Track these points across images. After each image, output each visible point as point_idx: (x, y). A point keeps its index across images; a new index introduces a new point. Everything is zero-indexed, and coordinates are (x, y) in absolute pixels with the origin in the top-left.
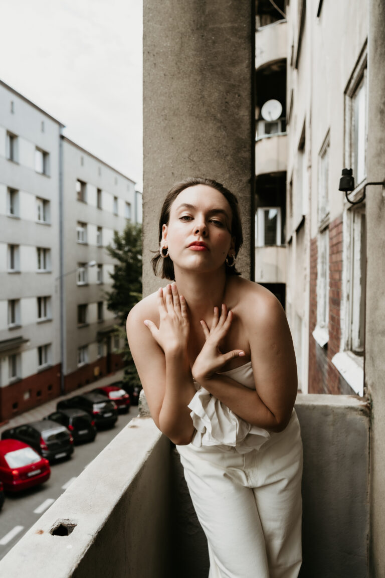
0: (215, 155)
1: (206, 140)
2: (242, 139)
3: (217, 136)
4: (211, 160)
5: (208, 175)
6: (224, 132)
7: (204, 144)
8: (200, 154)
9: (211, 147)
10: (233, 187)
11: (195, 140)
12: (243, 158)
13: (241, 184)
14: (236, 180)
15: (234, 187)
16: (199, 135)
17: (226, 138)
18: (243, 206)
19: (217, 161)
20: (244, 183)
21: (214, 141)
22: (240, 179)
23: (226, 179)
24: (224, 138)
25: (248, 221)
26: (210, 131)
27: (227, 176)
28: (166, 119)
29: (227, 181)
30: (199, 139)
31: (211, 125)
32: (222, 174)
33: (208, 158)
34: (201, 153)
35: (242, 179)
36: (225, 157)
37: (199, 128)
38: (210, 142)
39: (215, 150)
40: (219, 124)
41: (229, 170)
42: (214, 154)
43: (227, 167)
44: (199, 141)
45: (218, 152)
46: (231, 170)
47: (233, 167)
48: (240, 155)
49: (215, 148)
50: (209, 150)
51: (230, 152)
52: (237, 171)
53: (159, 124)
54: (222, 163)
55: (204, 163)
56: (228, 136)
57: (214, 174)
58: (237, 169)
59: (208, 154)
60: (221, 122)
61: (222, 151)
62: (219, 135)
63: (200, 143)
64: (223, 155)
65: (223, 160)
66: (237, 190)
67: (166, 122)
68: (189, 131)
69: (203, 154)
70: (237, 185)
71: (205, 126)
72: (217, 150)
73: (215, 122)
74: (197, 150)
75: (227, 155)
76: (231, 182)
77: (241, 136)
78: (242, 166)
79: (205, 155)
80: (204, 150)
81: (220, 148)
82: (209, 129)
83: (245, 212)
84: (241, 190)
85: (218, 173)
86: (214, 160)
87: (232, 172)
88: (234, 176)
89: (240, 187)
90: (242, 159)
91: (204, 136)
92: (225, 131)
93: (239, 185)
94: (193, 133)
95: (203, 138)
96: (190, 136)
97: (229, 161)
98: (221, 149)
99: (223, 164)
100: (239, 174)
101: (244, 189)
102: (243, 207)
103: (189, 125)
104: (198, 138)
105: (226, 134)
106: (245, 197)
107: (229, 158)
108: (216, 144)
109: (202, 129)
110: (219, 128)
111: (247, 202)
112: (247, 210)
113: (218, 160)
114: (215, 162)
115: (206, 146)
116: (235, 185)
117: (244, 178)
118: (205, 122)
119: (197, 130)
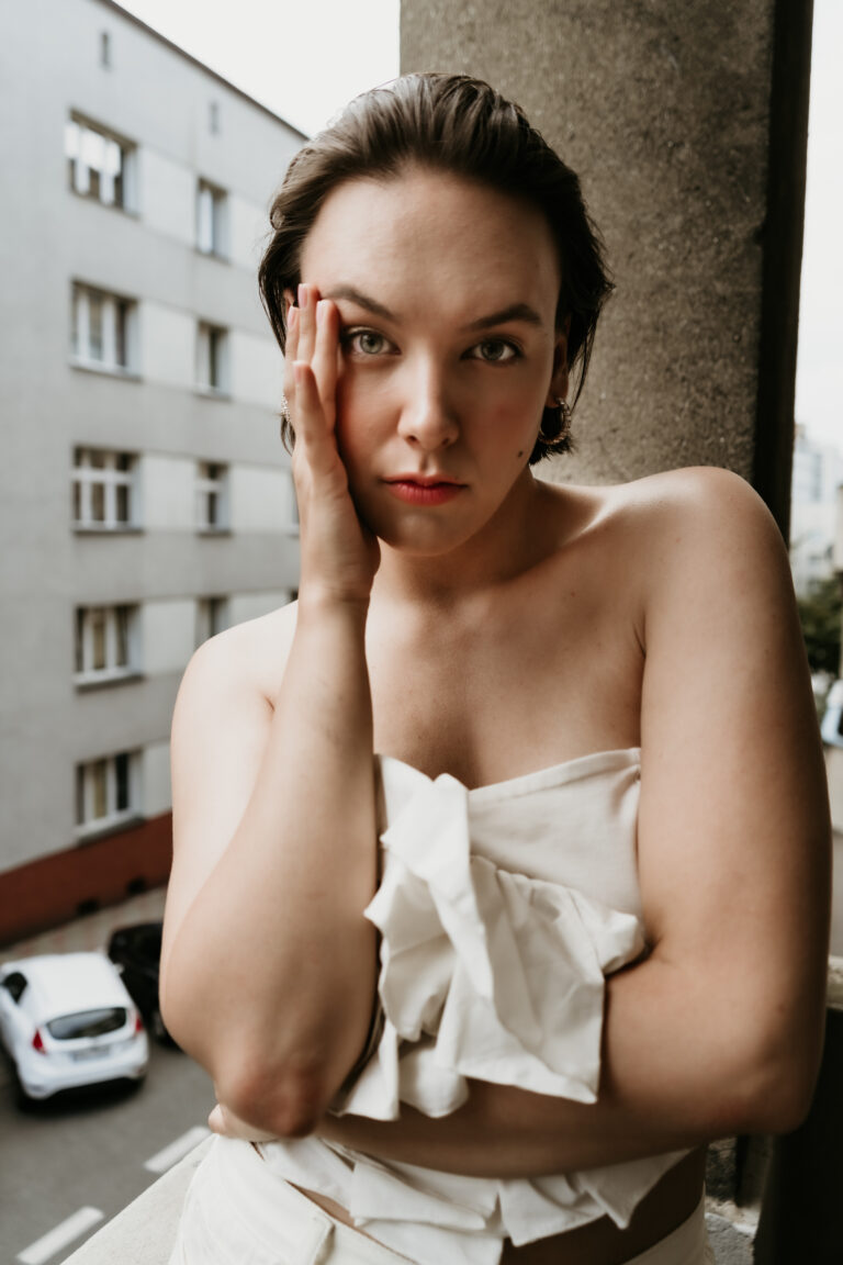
0: (637, 147)
1: (607, 98)
2: (737, 76)
3: (645, 75)
4: (619, 169)
5: (607, 222)
6: (672, 59)
7: (597, 114)
8: (581, 150)
9: (622, 120)
10: (694, 263)
11: (566, 100)
12: (738, 149)
13: (726, 246)
14: (709, 232)
15: (700, 260)
16: (580, 83)
17: (678, 81)
18: (729, 329)
19: (641, 169)
20: (737, 246)
21: (633, 97)
22: (724, 227)
23: (671, 234)
24: (669, 81)
25: (748, 385)
26: (620, 63)
27: (676, 221)
28: (471, 39)
29: (675, 239)
30: (581, 95)
31: (624, 38)
32: (659, 215)
33: (612, 162)
34: (586, 147)
35: (731, 228)
36: (671, 153)
37: (583, 55)
38: (617, 104)
39: (634, 128)
40: (652, 32)
41: (684, 201)
42: (630, 146)
43: (676, 190)
44: (580, 104)
45: (646, 135)
46: (690, 200)
47: (697, 188)
48: (725, 140)
49: (636, 122)
50: (615, 131)
51: (690, 129)
52: (714, 200)
53: (451, 57)
54: (658, 174)
55: (594, 180)
56: (684, 72)
57: (630, 218)
58: (713, 191)
59: (611, 146)
60: (661, 21)
61: (662, 131)
62: (652, 73)
63: (583, 109)
64: (665, 144)
65: (661, 164)
66: (712, 272)
67: (473, 47)
68: (546, 72)
69: (592, 147)
70: (711, 252)
71: (604, 47)
72: (644, 128)
73: (638, 26)
74: (572, 137)
75: (679, 145)
76: (688, 244)
77: (733, 66)
78: (732, 179)
79: (597, 153)
80: (597, 134)
81: (654, 119)
82: (616, 55)
83: (737, 353)
84: (726, 270)
85: (644, 215)
86: (629, 169)
87: (695, 207)
88: (701, 221)
89: (722, 258)
90: (733, 152)
91: (599, 81)
92: (675, 53)
93: (719, 253)
94: (561, 77)
95: (596, 88)
96: (551, 89)
97: (682, 163)
98: (657, 124)
99: (664, 179)
100: (722, 211)
101: (736, 265)
102: (730, 334)
103: (547, 49)
104: (578, 90)
105: (676, 66)
106: (739, 295)
107: (683, 154)
108: (641, 107)
109: (592, 58)
110: (654, 45)
111: (745, 316)
112: (745, 341)
113: (646, 165)
114: (635, 172)
115: (605, 118)
116: (702, 255)
117: (740, 225)
118: (603, 30)
119: (574, 66)
